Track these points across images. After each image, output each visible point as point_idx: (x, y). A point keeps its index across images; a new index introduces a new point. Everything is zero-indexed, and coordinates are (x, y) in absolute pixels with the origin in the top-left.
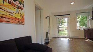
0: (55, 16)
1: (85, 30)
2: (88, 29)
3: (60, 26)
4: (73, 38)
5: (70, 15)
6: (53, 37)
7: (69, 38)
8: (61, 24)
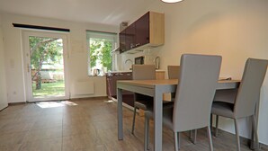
0: (15, 25)
1: (107, 76)
2: (114, 74)
3: (44, 67)
4: (80, 99)
5: (68, 30)
6: (9, 104)
7: (70, 100)
8: (49, 60)
